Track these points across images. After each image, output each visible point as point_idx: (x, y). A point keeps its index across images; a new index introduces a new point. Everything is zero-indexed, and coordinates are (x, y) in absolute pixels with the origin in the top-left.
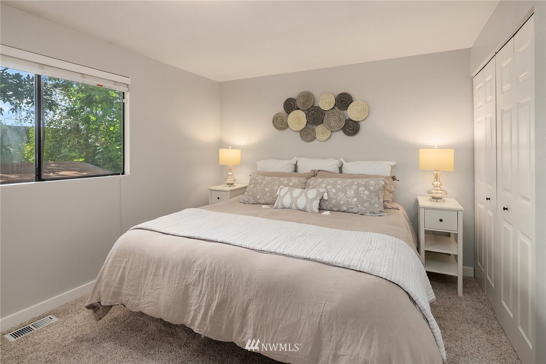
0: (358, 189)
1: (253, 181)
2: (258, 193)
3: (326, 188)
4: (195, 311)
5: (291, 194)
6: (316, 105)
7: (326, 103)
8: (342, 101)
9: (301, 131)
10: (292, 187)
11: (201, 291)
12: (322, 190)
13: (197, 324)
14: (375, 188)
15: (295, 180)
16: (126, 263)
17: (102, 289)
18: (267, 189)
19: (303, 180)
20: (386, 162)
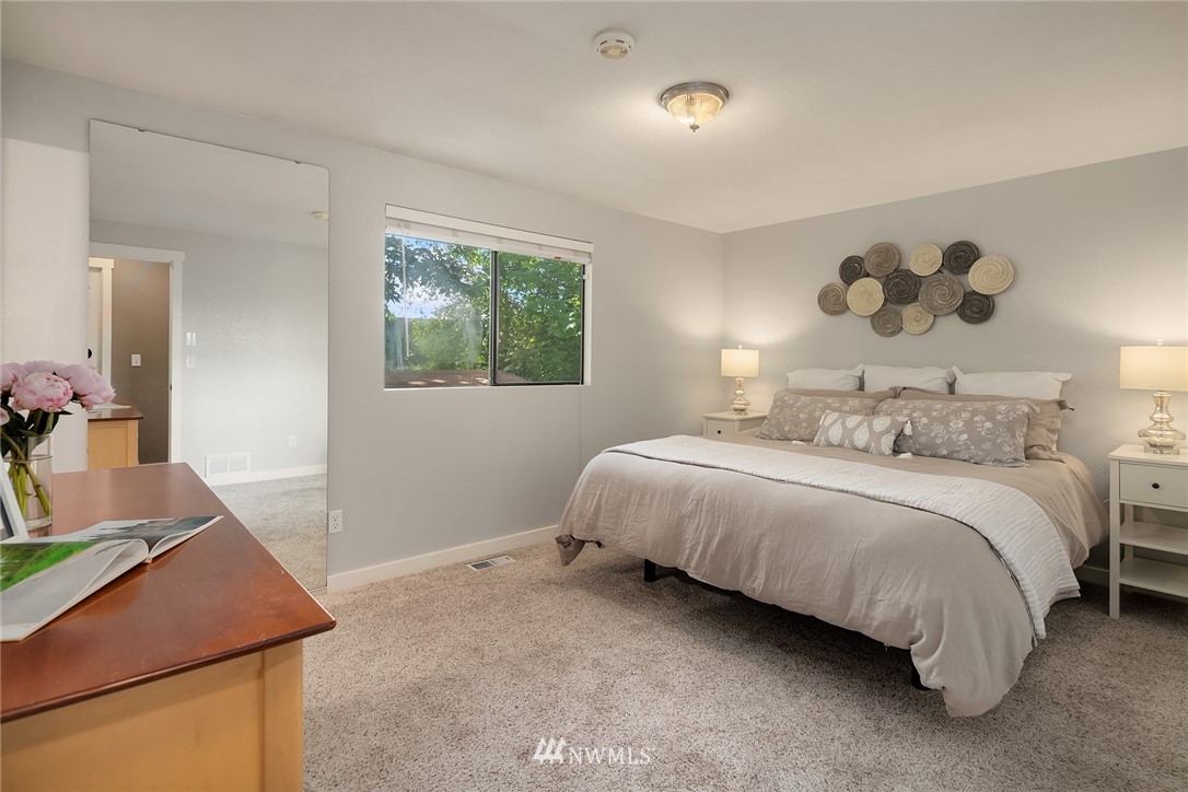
0: (972, 418)
1: (779, 403)
2: (786, 422)
3: (910, 415)
4: (691, 548)
5: (843, 424)
6: (904, 267)
7: (923, 262)
8: (956, 258)
9: (873, 317)
10: (847, 412)
11: (699, 524)
12: (901, 419)
13: (693, 565)
14: (1007, 417)
15: (854, 403)
16: (603, 489)
17: (575, 519)
18: (801, 416)
19: (869, 402)
20: (1049, 373)
